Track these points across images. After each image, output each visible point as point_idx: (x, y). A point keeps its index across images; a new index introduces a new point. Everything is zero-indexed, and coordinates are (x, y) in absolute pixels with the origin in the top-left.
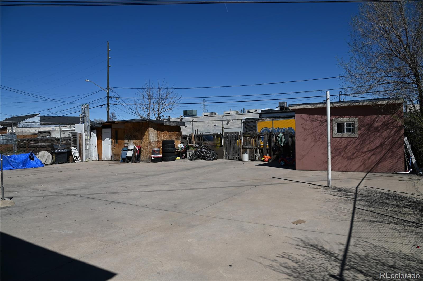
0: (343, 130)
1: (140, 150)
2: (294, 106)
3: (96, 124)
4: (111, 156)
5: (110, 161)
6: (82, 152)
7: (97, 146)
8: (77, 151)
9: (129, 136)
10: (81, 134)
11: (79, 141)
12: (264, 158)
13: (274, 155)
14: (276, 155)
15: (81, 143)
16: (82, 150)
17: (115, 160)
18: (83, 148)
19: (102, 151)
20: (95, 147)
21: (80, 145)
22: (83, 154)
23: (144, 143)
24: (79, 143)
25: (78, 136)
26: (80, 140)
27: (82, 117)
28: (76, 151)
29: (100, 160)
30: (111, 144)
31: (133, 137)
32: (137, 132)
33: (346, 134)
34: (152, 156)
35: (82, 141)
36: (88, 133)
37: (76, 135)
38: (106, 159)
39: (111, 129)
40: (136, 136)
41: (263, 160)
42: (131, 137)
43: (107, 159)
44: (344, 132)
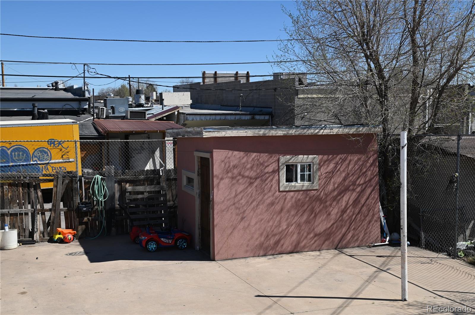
0: (294, 176)
2: (214, 131)
12: (60, 234)
13: (81, 223)
14: (86, 224)
33: (299, 184)
41: (59, 238)
44: (296, 181)
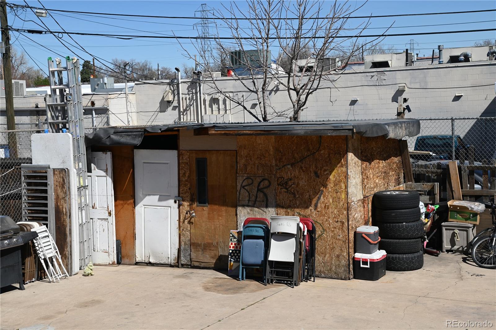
1: (312, 232)
3: (115, 133)
4: (179, 250)
5: (171, 266)
6: (68, 239)
7: (113, 213)
8: (50, 237)
9: (258, 180)
10: (63, 173)
11: (57, 198)
15: (65, 205)
16: (68, 232)
17: (197, 264)
18: (70, 222)
19: (134, 229)
20: (106, 215)
21: (59, 213)
22: (71, 246)
23: (326, 207)
24: (54, 206)
25: (51, 180)
26: (61, 195)
27: (51, 106)
28: (48, 236)
29: (125, 260)
30: (177, 205)
31: (276, 183)
32: (292, 165)
34: (358, 255)
35: (70, 198)
36: (80, 164)
37: (46, 178)
38: (152, 260)
39: (175, 153)
40: (290, 183)
42: (266, 182)
43: (155, 257)
